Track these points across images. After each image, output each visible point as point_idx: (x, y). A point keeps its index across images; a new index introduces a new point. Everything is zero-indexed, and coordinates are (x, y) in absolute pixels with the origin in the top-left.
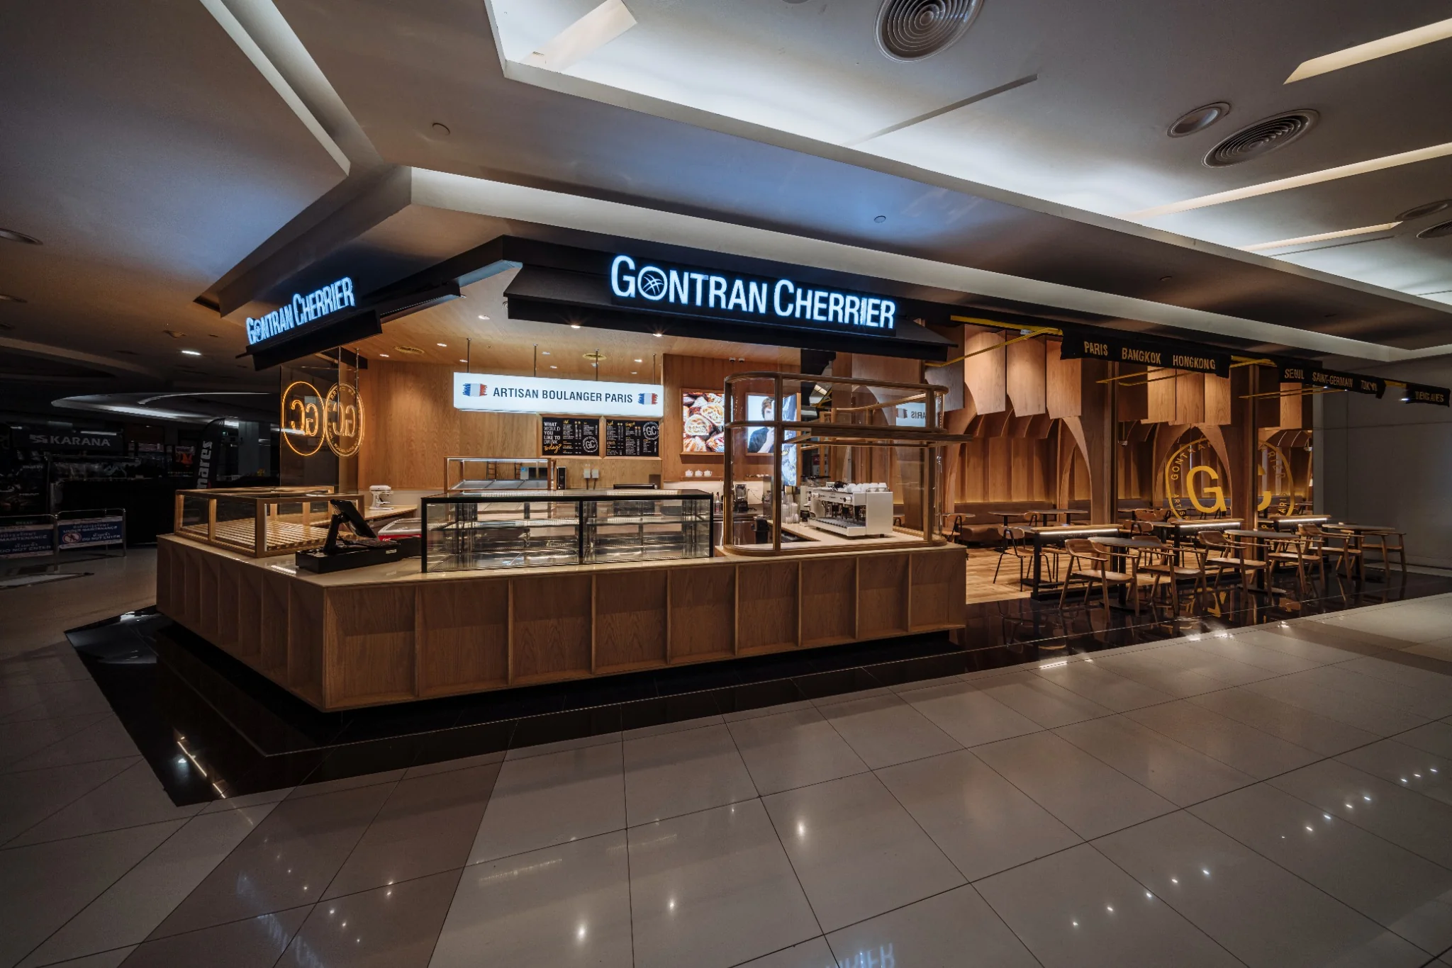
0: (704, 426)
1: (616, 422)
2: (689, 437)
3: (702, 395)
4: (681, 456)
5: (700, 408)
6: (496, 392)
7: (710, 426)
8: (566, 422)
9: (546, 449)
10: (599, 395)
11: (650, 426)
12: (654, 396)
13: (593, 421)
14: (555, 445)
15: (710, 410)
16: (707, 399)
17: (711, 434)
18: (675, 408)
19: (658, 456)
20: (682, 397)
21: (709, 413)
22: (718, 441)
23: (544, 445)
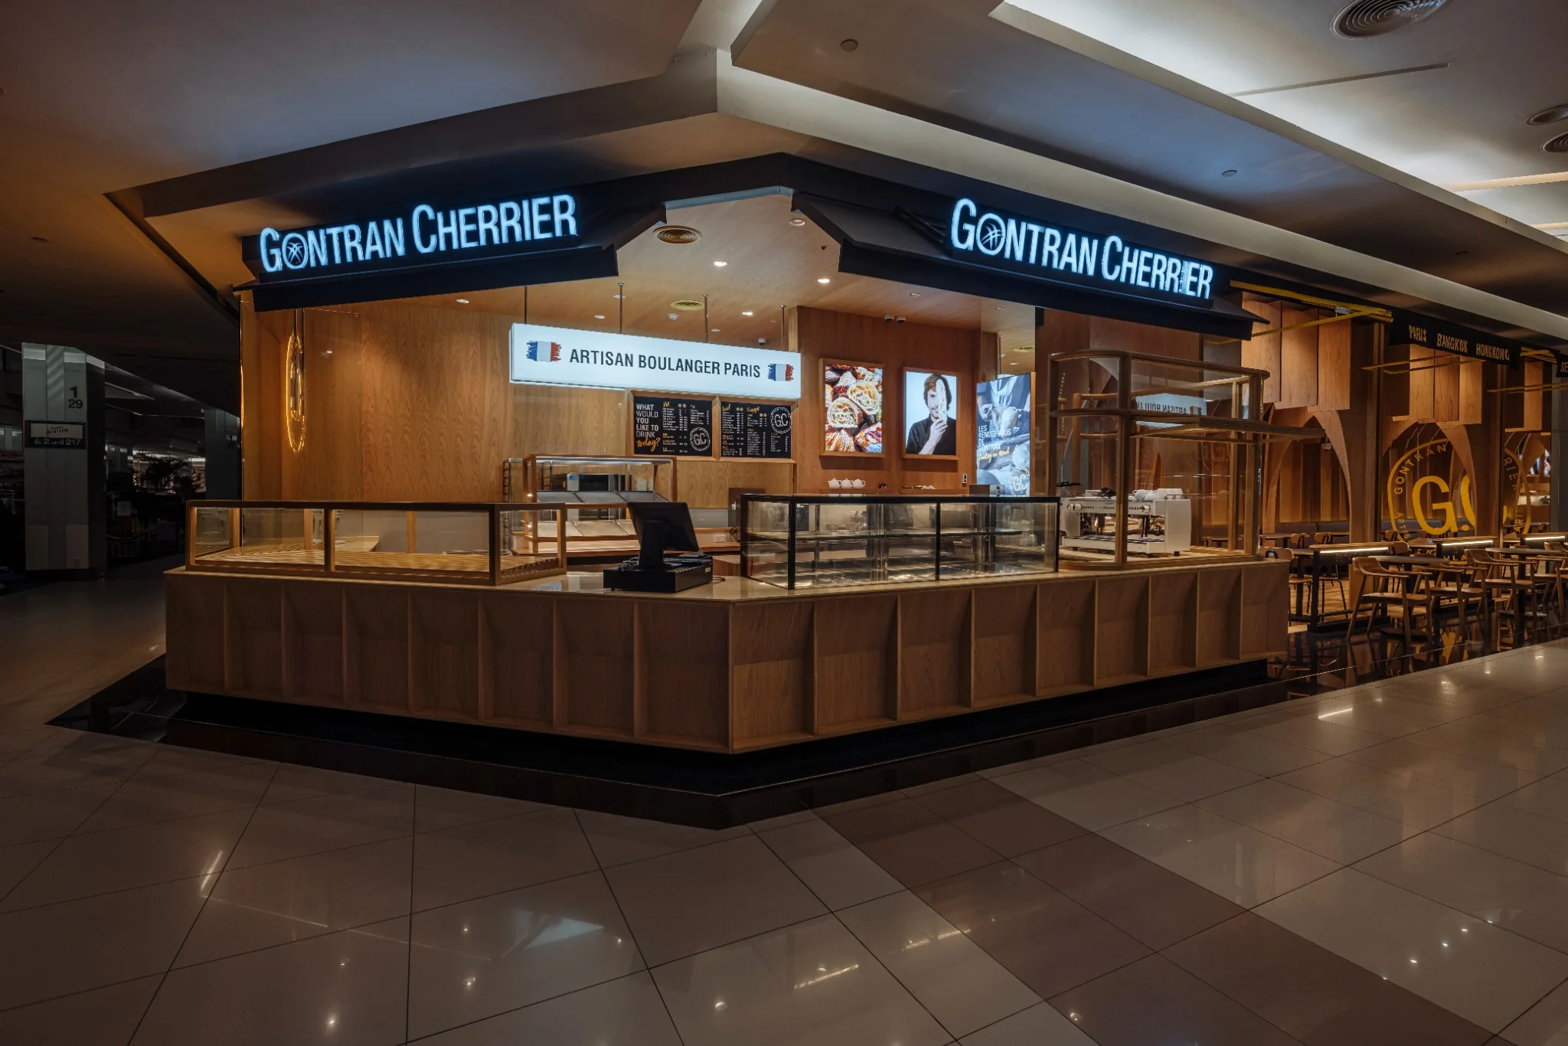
0: (852, 415)
1: (734, 405)
2: (832, 430)
3: (849, 370)
4: (821, 457)
5: (847, 388)
6: (574, 356)
7: (859, 415)
8: (667, 404)
9: (640, 444)
10: (716, 365)
11: (780, 412)
12: (789, 369)
13: (703, 403)
14: (651, 439)
15: (859, 392)
16: (856, 375)
17: (861, 426)
18: (814, 387)
19: (789, 457)
20: (824, 371)
21: (858, 395)
22: (869, 437)
23: (636, 439)
